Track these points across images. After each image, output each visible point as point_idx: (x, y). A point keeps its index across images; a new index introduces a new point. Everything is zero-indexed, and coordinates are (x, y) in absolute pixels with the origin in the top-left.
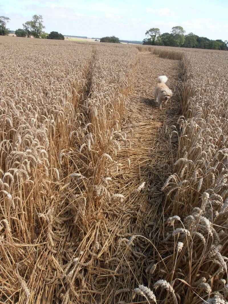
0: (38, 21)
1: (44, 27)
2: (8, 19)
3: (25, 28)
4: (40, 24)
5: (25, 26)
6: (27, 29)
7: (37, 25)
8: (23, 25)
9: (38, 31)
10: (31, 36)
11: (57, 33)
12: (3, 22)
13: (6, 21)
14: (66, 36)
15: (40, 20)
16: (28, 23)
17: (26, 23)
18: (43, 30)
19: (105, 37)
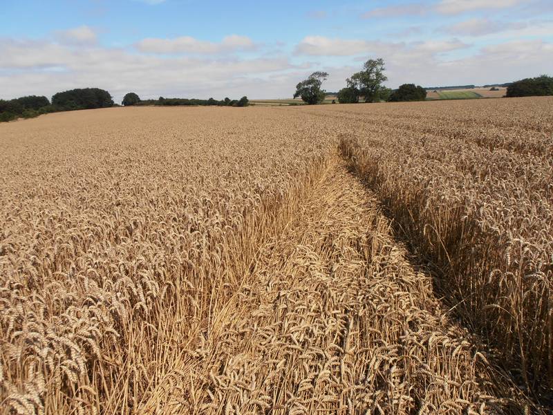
0: (375, 70)
1: (384, 79)
2: (325, 75)
3: (350, 86)
4: (378, 74)
5: (351, 82)
6: (353, 86)
7: (373, 76)
8: (348, 80)
9: (372, 87)
10: (360, 98)
11: (413, 85)
12: (317, 81)
13: (321, 79)
14: (430, 89)
15: (379, 67)
16: (356, 77)
17: (352, 78)
18: (382, 84)
19: (521, 79)
